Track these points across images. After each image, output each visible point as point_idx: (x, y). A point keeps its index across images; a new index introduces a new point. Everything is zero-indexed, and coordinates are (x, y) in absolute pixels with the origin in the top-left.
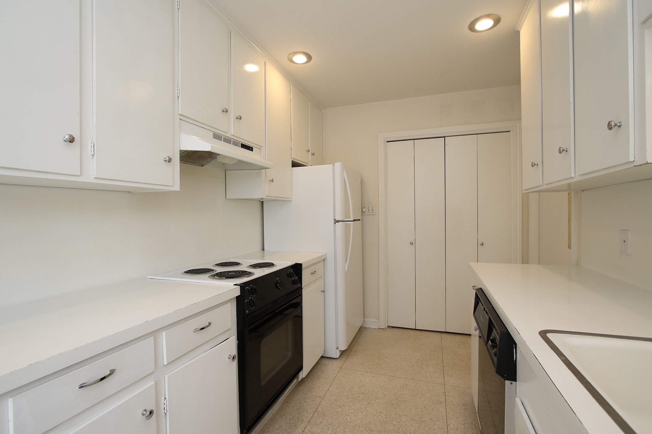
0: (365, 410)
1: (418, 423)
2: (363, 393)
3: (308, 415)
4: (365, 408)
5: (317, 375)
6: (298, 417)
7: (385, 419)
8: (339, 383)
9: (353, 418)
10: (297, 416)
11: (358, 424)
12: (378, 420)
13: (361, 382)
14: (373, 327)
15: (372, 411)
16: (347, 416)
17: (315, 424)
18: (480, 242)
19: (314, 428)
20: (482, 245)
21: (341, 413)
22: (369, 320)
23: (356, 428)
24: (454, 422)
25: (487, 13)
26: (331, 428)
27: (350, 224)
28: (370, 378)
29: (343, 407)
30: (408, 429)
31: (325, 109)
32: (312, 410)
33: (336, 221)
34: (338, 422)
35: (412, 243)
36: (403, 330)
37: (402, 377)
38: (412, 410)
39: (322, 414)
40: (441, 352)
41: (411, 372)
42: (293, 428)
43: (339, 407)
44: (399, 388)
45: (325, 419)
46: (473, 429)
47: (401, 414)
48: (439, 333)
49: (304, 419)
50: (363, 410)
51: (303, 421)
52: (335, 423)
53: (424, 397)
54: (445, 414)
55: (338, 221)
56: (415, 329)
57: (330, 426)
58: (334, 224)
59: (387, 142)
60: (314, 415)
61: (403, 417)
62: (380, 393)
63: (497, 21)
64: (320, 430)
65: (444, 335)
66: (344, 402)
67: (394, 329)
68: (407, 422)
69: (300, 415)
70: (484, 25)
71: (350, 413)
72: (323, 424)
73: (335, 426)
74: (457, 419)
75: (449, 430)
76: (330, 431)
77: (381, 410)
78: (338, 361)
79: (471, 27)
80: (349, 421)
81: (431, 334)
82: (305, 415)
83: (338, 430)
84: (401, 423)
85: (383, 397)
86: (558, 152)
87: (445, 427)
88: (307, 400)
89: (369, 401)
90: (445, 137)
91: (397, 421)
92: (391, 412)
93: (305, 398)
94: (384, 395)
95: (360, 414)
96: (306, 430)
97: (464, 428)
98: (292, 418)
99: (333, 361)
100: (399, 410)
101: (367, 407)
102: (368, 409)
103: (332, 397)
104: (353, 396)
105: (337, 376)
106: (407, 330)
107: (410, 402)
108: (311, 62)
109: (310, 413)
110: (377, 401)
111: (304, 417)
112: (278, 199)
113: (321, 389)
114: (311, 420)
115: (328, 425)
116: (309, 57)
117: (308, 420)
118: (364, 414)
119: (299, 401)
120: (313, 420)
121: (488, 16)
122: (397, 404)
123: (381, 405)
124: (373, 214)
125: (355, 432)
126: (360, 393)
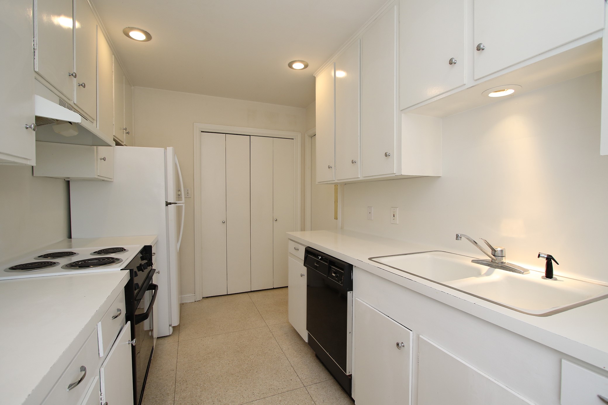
0: (219, 363)
1: (263, 355)
2: (211, 353)
3: (170, 388)
4: (218, 362)
5: (157, 355)
6: (161, 393)
7: (239, 363)
8: (185, 353)
9: (213, 373)
10: (159, 393)
11: (219, 375)
12: (233, 366)
13: (203, 345)
14: (189, 302)
15: (226, 361)
16: (207, 374)
17: (181, 391)
18: (275, 219)
19: (183, 395)
20: (276, 221)
21: (201, 374)
22: (185, 296)
23: (219, 378)
24: (285, 346)
25: (302, 60)
26: (199, 387)
27: (182, 206)
28: (210, 340)
29: (200, 369)
30: (258, 362)
31: (134, 86)
32: (172, 382)
33: (168, 204)
34: (202, 380)
35: (224, 222)
36: (217, 298)
37: (235, 331)
38: (255, 350)
39: (184, 382)
40: (254, 306)
41: (240, 326)
42: (161, 403)
43: (196, 370)
44: (237, 339)
45: (188, 383)
46: (297, 345)
47: (248, 355)
48: (246, 294)
49: (168, 392)
50: (218, 364)
51: (168, 394)
52: (199, 382)
53: (258, 338)
54: (277, 343)
55: (170, 204)
56: (227, 295)
57: (196, 386)
58: (166, 206)
59: (201, 132)
60: (176, 386)
61: (251, 356)
62: (224, 347)
63: (306, 66)
64: (189, 393)
65: (250, 294)
66: (198, 365)
67: (209, 299)
68: (255, 358)
69: (162, 391)
70: (298, 66)
71: (208, 371)
72: (189, 388)
73: (201, 384)
74: (285, 343)
75: (284, 351)
76: (199, 390)
77: (232, 358)
78: (172, 337)
79: (290, 65)
80: (210, 376)
81: (241, 295)
82: (167, 389)
83: (205, 385)
84: (252, 360)
85: (228, 349)
86: (351, 163)
87: (281, 351)
88: (161, 377)
89: (219, 356)
90: (250, 136)
91: (248, 360)
92: (240, 357)
93: (157, 377)
94: (229, 348)
95: (217, 368)
96: (177, 399)
97: (292, 347)
98: (155, 397)
99: (166, 338)
100: (245, 353)
101: (220, 360)
102: (221, 362)
103: (184, 366)
104: (203, 358)
105: (179, 349)
106: (220, 297)
107: (250, 345)
108: (149, 41)
109: (171, 385)
110: (225, 353)
111: (167, 391)
112: (105, 179)
113: (169, 364)
114: (176, 390)
115: (194, 386)
116: (149, 37)
117: (172, 391)
118: (220, 366)
119: (153, 382)
120: (178, 389)
121: (301, 61)
122: (242, 350)
123: (230, 355)
124: (188, 197)
125: (220, 380)
126: (208, 354)
